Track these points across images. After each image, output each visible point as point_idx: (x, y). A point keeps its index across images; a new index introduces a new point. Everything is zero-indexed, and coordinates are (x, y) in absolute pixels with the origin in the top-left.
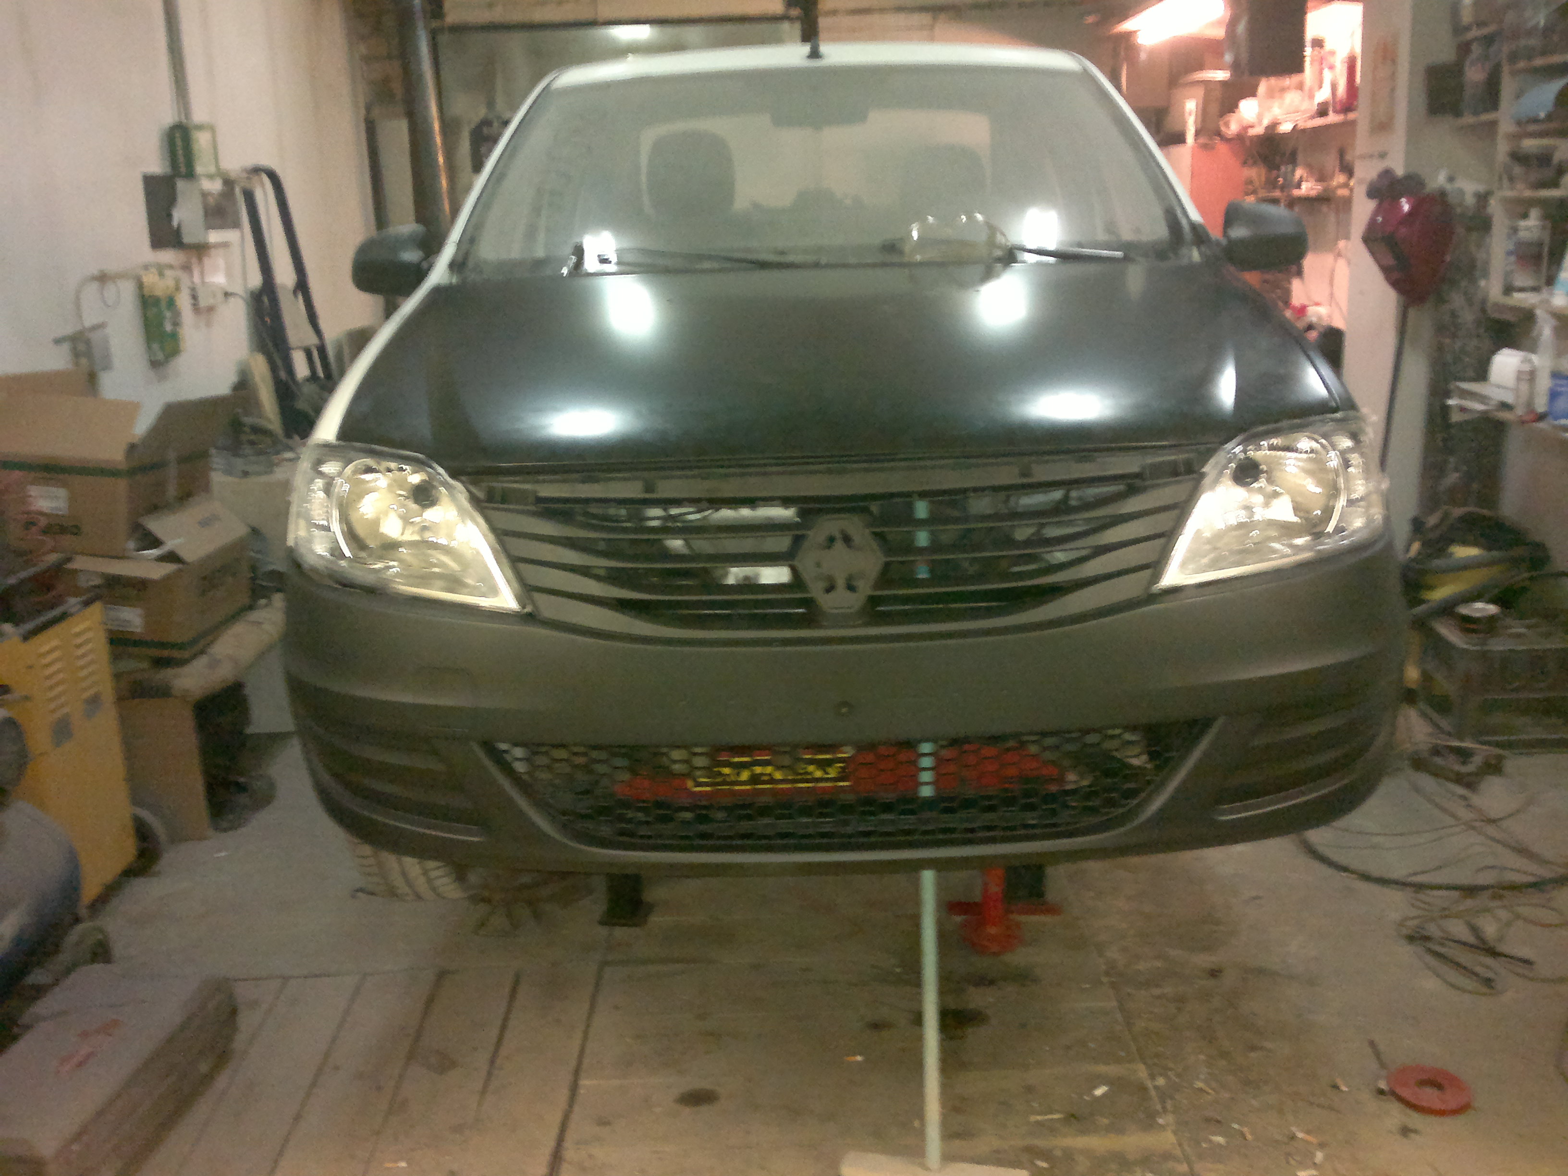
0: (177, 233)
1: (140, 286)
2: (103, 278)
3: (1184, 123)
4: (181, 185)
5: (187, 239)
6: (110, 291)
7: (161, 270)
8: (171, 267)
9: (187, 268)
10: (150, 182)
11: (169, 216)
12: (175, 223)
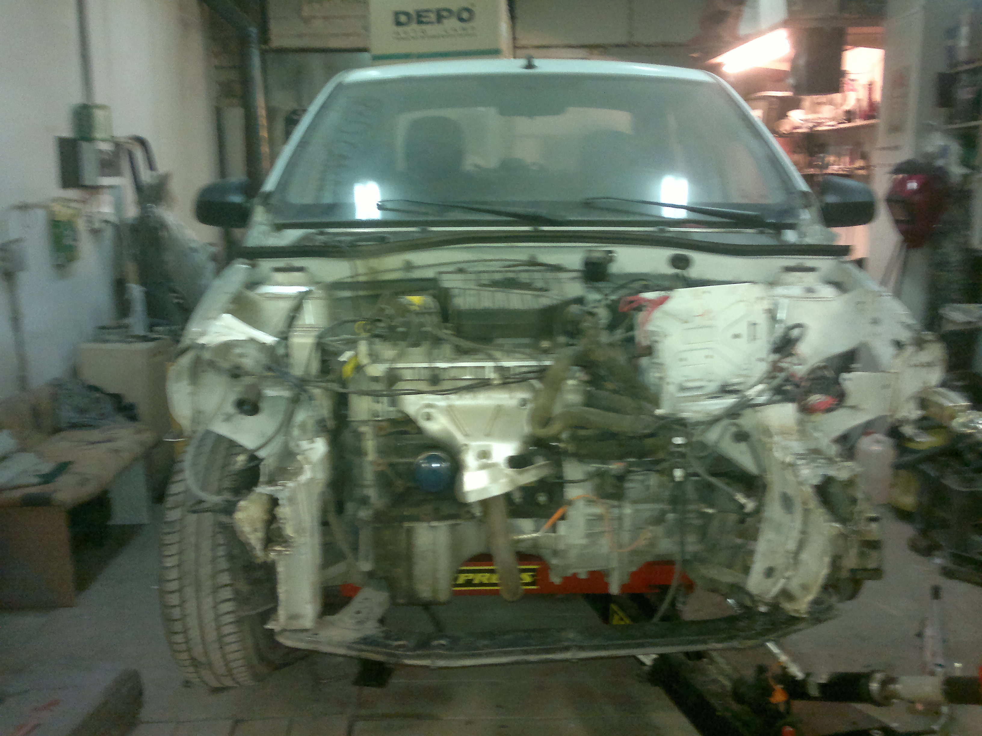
0: (81, 178)
1: (50, 213)
2: (24, 207)
4: (83, 145)
5: (86, 182)
6: (29, 216)
7: (67, 202)
8: (74, 201)
9: (85, 201)
10: (62, 142)
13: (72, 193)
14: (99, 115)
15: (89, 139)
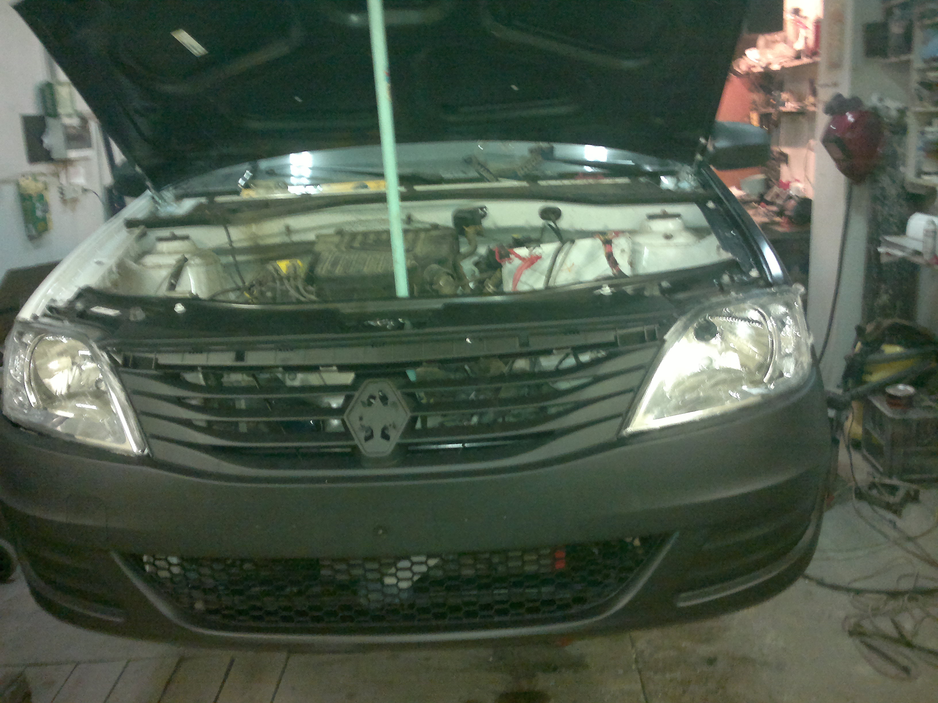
0: (48, 152)
1: (19, 187)
4: (50, 120)
5: (55, 155)
7: (35, 177)
8: (43, 174)
10: (27, 120)
11: (41, 142)
12: (46, 146)
13: (41, 168)
14: (62, 92)
15: (55, 115)
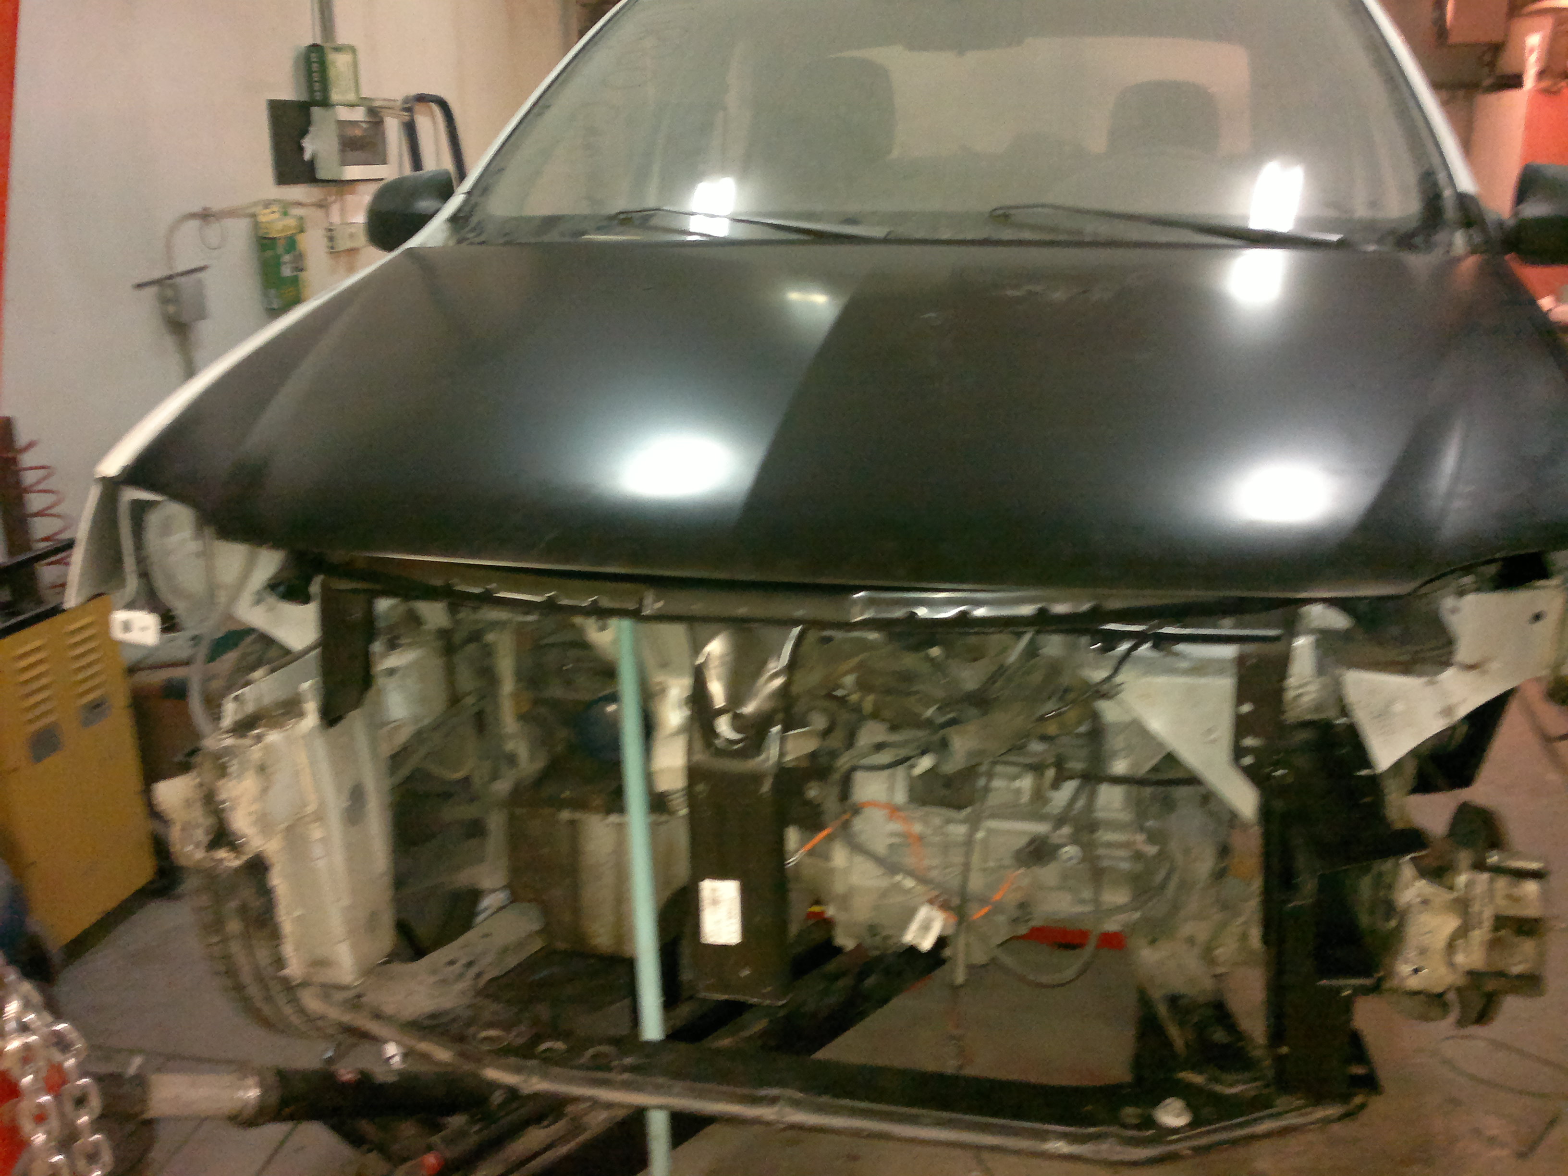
0: (311, 165)
1: (256, 225)
2: (205, 216)
3: (1523, 62)
4: (316, 111)
5: (322, 174)
6: (213, 232)
7: (286, 208)
8: (299, 204)
9: (322, 205)
10: (277, 109)
11: (301, 149)
12: (307, 156)
13: (297, 192)
14: (339, 63)
15: (325, 103)
